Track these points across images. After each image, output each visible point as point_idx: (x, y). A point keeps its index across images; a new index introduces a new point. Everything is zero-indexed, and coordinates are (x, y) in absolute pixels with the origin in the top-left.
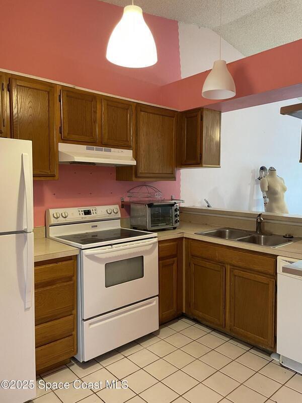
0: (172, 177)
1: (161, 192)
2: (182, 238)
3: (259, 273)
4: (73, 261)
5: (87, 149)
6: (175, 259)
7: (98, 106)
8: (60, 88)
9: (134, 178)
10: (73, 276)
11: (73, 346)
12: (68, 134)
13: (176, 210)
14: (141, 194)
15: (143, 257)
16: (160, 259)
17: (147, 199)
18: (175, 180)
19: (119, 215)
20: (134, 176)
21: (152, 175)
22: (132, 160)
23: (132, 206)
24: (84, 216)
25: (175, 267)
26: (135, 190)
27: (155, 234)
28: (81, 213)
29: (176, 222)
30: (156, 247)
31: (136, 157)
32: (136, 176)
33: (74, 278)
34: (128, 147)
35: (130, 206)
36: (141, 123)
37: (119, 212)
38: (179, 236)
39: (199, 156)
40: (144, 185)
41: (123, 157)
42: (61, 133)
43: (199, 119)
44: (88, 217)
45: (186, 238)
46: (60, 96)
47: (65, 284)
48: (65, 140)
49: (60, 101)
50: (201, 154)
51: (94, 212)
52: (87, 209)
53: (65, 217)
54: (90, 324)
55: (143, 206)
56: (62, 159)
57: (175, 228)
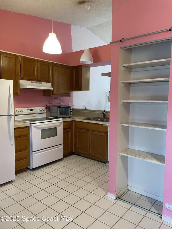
0: (69, 95)
1: (64, 101)
2: (73, 121)
3: (101, 132)
4: (28, 128)
5: (32, 83)
6: (70, 129)
7: (36, 64)
8: (20, 57)
9: (52, 95)
10: (28, 134)
11: (28, 162)
12: (24, 76)
13: (70, 109)
14: (55, 102)
15: (56, 128)
16: (64, 129)
17: (58, 105)
18: (70, 96)
19: (45, 111)
20: (52, 94)
21: (59, 94)
22: (51, 87)
23: (51, 108)
24: (30, 111)
25: (70, 133)
26: (52, 101)
27: (62, 119)
28: (28, 110)
29: (71, 114)
30: (61, 124)
31: (53, 86)
32: (53, 95)
33: (28, 135)
34: (49, 82)
35: (50, 108)
36: (55, 71)
37: (45, 110)
38: (72, 120)
39: (80, 86)
40: (56, 98)
41: (47, 86)
42: (21, 76)
43: (80, 70)
44: (31, 112)
45: (74, 121)
46: (20, 60)
47: (25, 137)
48: (22, 79)
49: (20, 62)
50: (81, 85)
51: (34, 110)
52: (31, 108)
53: (22, 112)
54: (35, 154)
55: (56, 108)
56: (21, 87)
57: (70, 117)
